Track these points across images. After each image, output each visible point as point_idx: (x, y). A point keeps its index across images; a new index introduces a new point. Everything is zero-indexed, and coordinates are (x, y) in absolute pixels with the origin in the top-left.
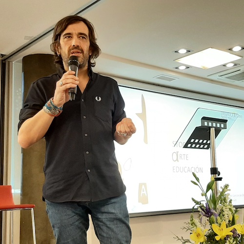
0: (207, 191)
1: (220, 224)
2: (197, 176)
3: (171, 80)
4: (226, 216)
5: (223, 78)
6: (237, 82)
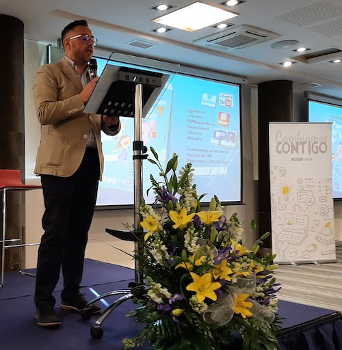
0: (167, 171)
1: (179, 212)
2: (156, 151)
3: (146, 46)
4: (188, 203)
5: (213, 43)
6: (230, 50)
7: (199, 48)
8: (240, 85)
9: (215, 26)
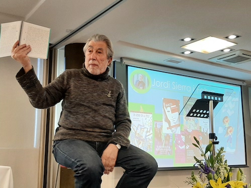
0: (206, 152)
1: (217, 180)
3: (178, 62)
4: (222, 173)
5: (221, 61)
6: (233, 65)
7: (212, 63)
8: (241, 86)
9: (222, 51)
